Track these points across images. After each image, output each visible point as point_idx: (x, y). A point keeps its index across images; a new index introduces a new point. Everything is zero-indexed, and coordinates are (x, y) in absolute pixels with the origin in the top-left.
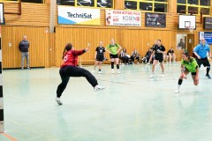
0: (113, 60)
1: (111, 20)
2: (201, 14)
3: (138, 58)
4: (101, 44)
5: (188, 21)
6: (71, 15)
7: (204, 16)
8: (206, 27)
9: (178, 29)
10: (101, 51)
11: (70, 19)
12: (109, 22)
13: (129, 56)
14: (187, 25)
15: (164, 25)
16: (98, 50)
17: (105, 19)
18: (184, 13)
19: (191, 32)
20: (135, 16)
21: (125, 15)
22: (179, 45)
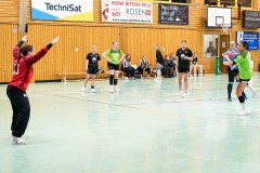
0: (112, 72)
1: (109, 14)
2: (239, 6)
3: (148, 70)
4: (94, 49)
5: (221, 16)
6: (50, 7)
7: (243, 8)
8: (247, 25)
9: (207, 27)
10: (94, 59)
11: (50, 12)
12: (106, 18)
13: (135, 67)
14: (220, 21)
15: (185, 21)
16: (89, 57)
17: (100, 13)
18: (215, 4)
19: (225, 31)
20: (144, 9)
21: (129, 7)
22: (208, 51)
